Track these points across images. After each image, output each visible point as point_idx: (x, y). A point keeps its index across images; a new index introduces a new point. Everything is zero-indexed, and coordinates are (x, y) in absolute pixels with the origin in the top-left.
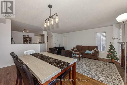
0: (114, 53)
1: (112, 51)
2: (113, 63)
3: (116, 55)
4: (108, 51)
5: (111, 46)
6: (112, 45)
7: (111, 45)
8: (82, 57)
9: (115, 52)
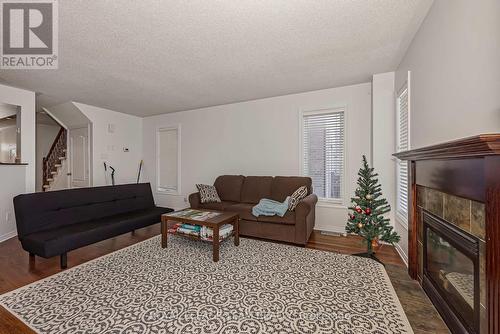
0: (379, 208)
1: (369, 196)
2: (373, 256)
3: (385, 216)
4: (353, 200)
5: (366, 173)
6: (370, 167)
7: (366, 166)
8: (237, 235)
9: (383, 202)
